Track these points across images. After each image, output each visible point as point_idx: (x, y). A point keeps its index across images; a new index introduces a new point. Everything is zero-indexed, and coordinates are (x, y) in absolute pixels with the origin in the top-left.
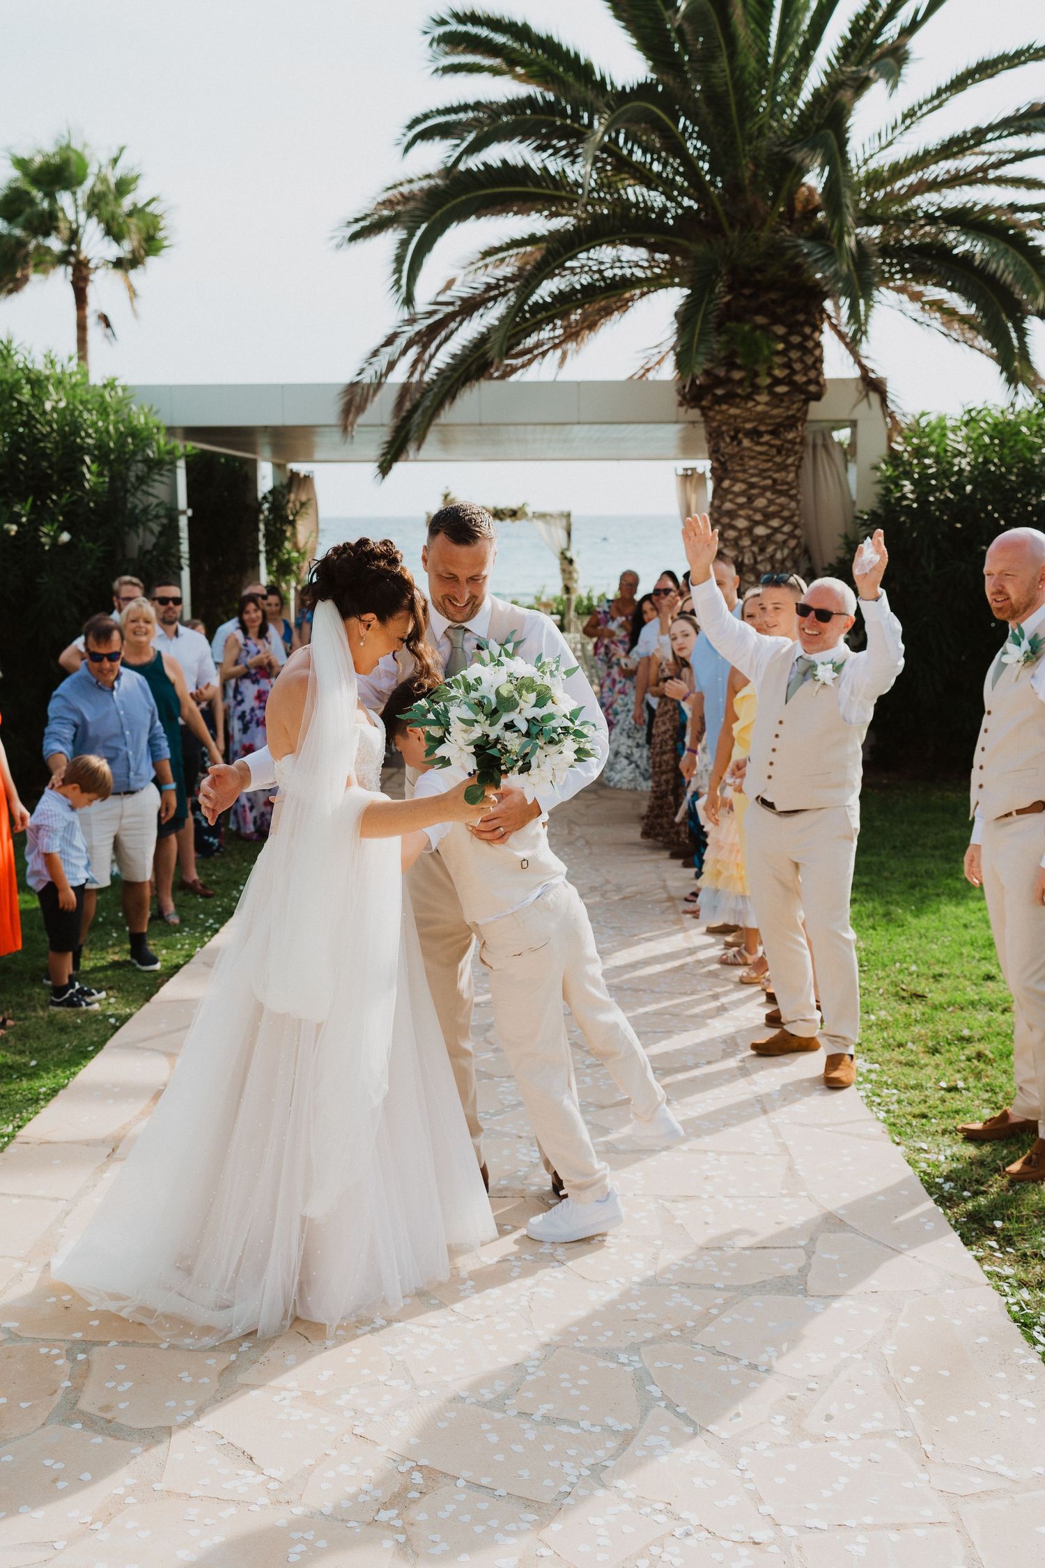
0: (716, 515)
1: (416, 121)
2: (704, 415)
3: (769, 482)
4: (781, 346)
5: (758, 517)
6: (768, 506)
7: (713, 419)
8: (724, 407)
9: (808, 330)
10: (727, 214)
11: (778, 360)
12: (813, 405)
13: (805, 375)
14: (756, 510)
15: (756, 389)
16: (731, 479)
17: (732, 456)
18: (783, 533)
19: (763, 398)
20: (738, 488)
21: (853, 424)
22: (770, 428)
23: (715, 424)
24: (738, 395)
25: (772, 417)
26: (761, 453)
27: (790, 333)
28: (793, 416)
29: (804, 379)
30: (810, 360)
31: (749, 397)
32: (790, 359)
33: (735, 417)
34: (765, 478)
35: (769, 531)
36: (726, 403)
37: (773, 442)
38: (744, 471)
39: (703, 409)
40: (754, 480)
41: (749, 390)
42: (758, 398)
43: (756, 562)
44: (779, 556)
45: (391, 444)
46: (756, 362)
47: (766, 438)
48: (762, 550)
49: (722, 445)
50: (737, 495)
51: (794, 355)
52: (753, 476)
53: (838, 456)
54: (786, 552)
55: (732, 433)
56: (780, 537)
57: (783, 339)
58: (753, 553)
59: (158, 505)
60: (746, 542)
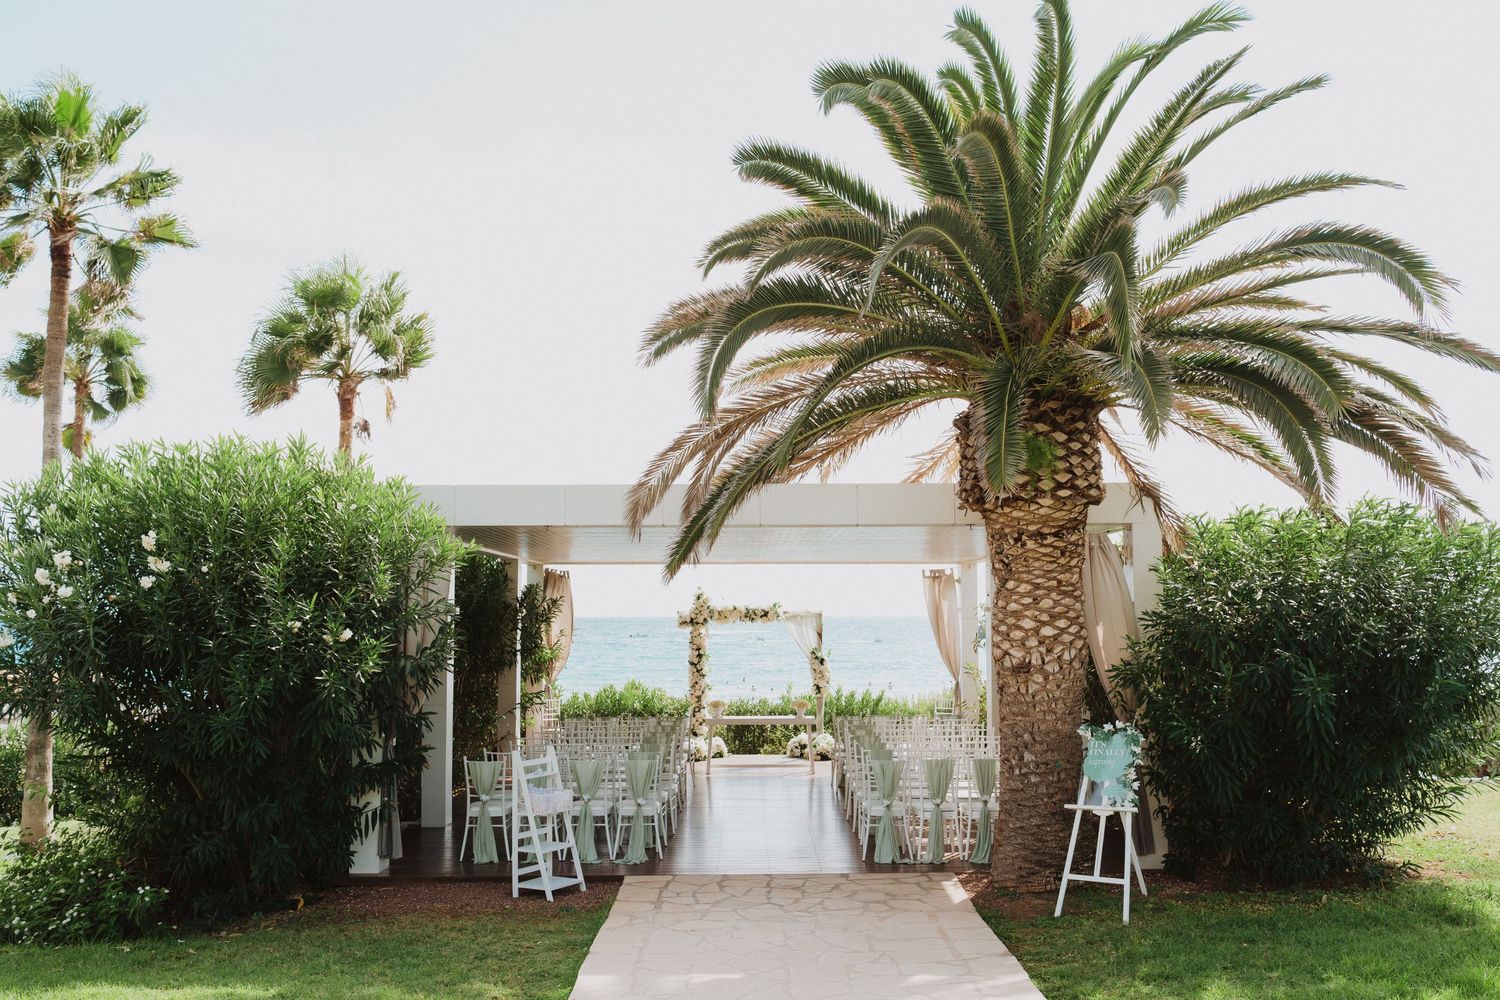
0: (1000, 616)
1: (717, 244)
2: (984, 517)
3: (1055, 582)
4: (1061, 452)
5: (1045, 617)
6: (1054, 608)
7: (996, 521)
8: (1007, 510)
9: (1086, 437)
10: (1006, 330)
11: (1061, 465)
12: (1091, 508)
13: (1086, 479)
14: (1043, 611)
15: (1040, 492)
16: (1015, 580)
17: (1016, 557)
18: (1070, 634)
19: (1047, 501)
20: (1023, 588)
21: (1128, 528)
22: (1053, 531)
23: (998, 526)
24: (1023, 499)
25: (1054, 520)
26: (1045, 555)
27: (1070, 440)
28: (1075, 519)
29: (1086, 484)
30: (1089, 466)
31: (1032, 501)
32: (1071, 464)
33: (1019, 520)
34: (1050, 579)
35: (1056, 632)
36: (1009, 506)
37: (1056, 544)
38: (1029, 572)
39: (984, 512)
40: (1039, 581)
41: (1034, 493)
42: (1040, 501)
43: (1043, 663)
44: (1066, 656)
45: (680, 544)
46: (1041, 466)
47: (1050, 540)
48: (1049, 651)
49: (1006, 546)
50: (1023, 596)
51: (1075, 460)
52: (1038, 577)
53: (1114, 557)
54: (1073, 652)
55: (1016, 535)
56: (1067, 638)
57: (1064, 445)
58: (1041, 654)
59: (439, 602)
60: (1033, 642)
